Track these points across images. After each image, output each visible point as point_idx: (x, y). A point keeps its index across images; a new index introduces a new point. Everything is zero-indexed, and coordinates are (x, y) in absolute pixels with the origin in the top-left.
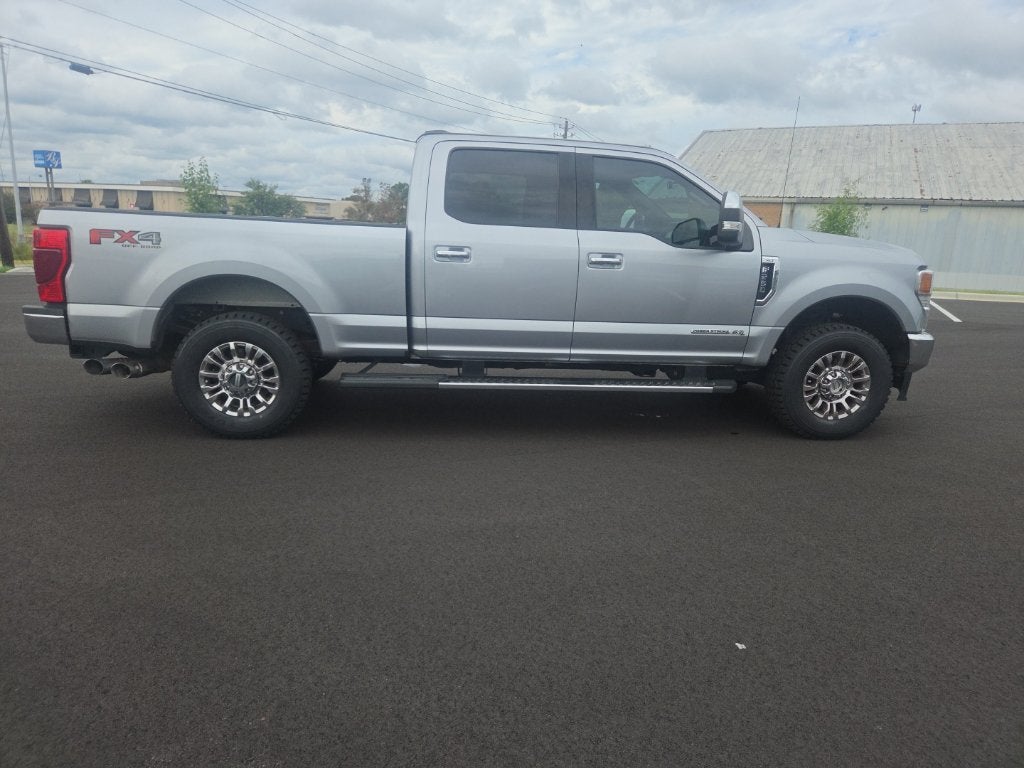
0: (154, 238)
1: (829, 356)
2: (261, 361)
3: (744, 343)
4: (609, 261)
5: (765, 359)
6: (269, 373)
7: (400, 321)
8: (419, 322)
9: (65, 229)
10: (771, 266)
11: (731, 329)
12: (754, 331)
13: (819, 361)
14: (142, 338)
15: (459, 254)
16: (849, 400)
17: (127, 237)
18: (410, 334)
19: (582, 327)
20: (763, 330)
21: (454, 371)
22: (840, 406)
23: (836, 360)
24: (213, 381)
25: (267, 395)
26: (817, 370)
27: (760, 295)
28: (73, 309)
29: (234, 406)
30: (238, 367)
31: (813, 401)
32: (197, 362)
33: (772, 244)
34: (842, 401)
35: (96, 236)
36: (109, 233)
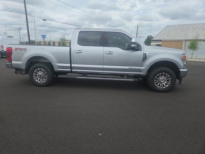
0: (25, 49)
1: (160, 74)
2: (44, 72)
3: (140, 71)
4: (110, 53)
5: (145, 74)
6: (45, 74)
7: (69, 65)
8: (73, 65)
9: (11, 48)
10: (146, 54)
11: (137, 67)
12: (142, 68)
13: (158, 75)
14: (24, 67)
15: (80, 52)
16: (166, 84)
17: (21, 49)
18: (71, 67)
19: (105, 67)
20: (144, 68)
21: (81, 75)
22: (163, 85)
23: (162, 75)
24: (36, 76)
25: (45, 78)
26: (158, 77)
27: (143, 60)
28: (13, 62)
29: (39, 80)
30: (40, 73)
31: (157, 84)
32: (33, 72)
33: (146, 49)
34: (164, 84)
35: (16, 49)
36: (18, 49)
